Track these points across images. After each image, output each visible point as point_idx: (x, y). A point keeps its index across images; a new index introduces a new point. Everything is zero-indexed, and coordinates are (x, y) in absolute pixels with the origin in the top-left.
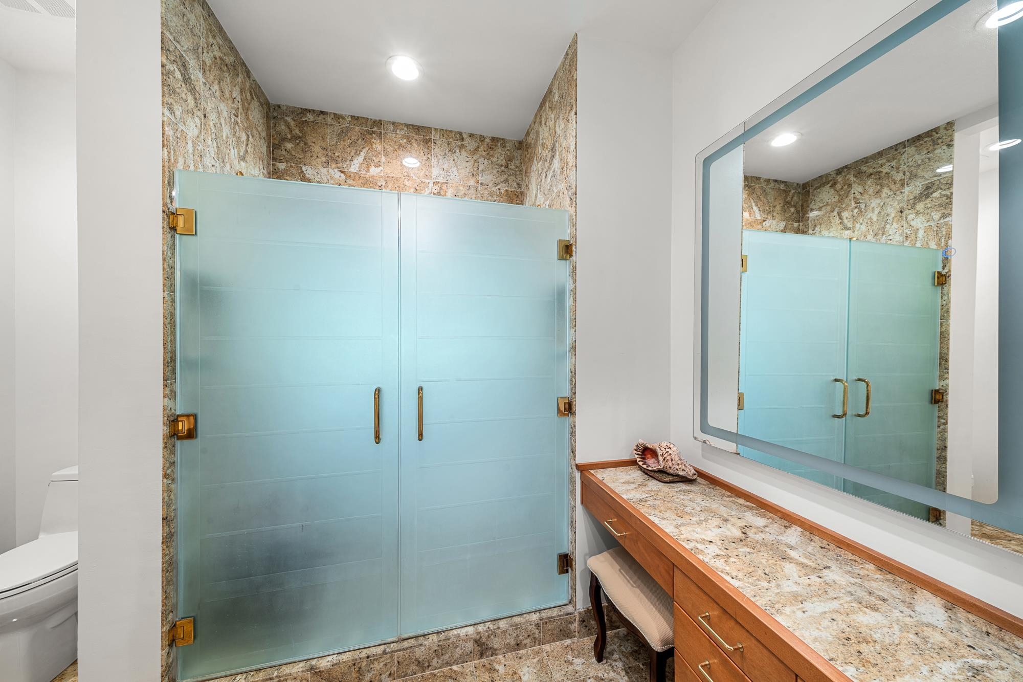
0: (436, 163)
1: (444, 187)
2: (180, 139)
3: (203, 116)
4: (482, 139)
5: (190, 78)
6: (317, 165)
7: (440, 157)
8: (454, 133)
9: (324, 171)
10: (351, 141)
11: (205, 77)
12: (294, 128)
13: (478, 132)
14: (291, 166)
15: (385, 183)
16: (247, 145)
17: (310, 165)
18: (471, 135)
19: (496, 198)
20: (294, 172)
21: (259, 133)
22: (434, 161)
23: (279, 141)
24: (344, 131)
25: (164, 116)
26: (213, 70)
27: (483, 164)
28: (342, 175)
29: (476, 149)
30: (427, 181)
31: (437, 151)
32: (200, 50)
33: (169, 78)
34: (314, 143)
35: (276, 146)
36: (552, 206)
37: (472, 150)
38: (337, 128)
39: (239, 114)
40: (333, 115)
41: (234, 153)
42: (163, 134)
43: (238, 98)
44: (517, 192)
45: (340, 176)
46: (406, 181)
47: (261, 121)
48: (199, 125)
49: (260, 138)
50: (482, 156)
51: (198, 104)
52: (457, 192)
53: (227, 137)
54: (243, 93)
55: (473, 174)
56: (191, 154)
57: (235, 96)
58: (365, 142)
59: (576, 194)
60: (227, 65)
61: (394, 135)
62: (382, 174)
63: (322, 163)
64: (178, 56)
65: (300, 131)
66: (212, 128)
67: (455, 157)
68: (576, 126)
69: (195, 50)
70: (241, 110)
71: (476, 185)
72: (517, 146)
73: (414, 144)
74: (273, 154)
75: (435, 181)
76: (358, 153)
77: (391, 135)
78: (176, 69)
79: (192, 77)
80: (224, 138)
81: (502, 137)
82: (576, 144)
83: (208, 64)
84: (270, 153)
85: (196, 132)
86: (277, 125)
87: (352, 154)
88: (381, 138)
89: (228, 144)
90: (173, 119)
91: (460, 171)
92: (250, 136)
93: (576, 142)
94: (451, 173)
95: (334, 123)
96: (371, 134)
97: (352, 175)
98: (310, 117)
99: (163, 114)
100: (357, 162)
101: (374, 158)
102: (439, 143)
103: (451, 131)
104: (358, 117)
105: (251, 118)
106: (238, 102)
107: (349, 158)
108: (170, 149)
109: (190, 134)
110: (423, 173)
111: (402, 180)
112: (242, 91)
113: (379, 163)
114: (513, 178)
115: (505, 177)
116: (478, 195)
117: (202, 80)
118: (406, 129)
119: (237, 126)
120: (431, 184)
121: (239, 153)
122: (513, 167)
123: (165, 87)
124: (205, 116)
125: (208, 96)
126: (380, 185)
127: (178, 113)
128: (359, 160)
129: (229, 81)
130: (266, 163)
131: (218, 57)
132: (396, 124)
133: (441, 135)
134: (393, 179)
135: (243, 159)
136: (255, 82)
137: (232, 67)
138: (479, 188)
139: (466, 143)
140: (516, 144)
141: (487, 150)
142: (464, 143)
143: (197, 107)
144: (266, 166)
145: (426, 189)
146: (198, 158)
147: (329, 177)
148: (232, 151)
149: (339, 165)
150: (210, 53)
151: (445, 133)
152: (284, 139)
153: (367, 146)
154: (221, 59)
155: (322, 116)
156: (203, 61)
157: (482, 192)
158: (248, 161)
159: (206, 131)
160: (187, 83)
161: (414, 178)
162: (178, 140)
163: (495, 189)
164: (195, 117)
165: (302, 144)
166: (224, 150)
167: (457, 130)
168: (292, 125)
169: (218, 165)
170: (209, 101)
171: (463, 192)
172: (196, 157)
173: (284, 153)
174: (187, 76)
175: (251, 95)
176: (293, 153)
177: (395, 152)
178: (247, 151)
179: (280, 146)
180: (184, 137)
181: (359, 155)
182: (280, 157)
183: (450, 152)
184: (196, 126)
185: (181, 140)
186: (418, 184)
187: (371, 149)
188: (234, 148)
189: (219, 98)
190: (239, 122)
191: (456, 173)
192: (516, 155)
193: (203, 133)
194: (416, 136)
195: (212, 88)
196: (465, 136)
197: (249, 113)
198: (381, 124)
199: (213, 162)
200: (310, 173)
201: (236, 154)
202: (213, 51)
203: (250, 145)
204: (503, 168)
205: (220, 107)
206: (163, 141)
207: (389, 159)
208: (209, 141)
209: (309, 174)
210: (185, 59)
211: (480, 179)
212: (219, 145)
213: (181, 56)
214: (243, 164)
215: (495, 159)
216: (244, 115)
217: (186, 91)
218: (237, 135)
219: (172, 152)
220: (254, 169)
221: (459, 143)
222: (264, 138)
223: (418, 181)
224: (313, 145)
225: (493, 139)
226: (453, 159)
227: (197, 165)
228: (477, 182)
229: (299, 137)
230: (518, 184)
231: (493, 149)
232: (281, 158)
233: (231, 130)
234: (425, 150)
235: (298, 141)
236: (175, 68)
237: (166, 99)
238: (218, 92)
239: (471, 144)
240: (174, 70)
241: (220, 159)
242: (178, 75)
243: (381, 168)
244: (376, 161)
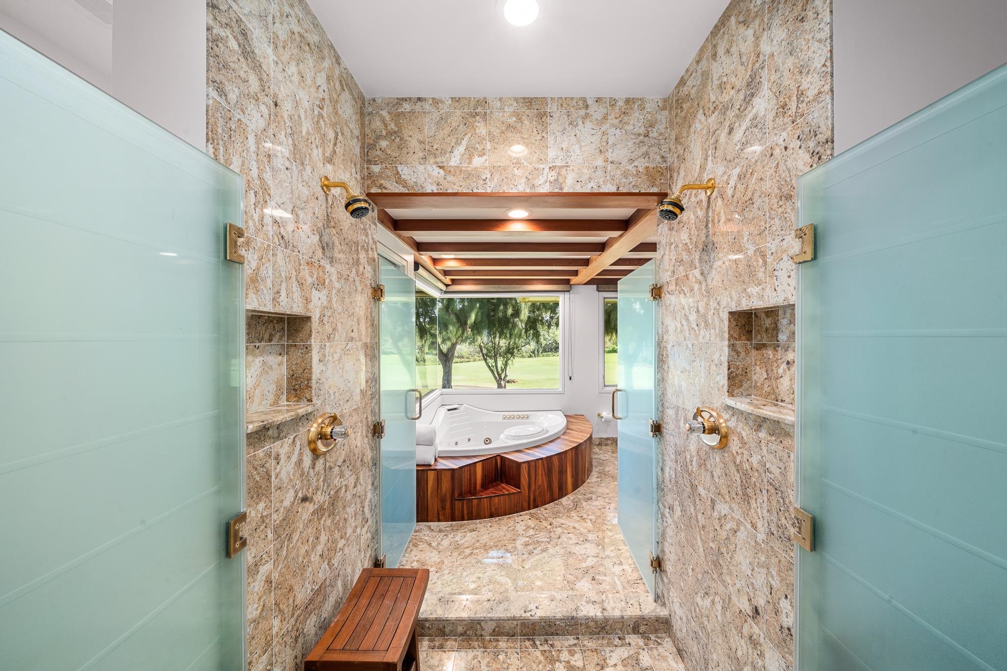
0: (552, 142)
1: (563, 171)
2: (235, 131)
3: (272, 104)
4: (613, 102)
5: (253, 52)
6: (413, 162)
7: (558, 134)
8: (575, 101)
9: (421, 168)
10: (451, 129)
11: (276, 54)
12: (389, 122)
13: (606, 94)
14: (386, 168)
15: (490, 175)
16: (335, 144)
17: (406, 164)
18: (598, 100)
19: (631, 180)
20: (389, 174)
21: (351, 131)
22: (551, 140)
23: (374, 141)
24: (443, 118)
25: (209, 99)
26: (289, 46)
27: (614, 135)
28: (441, 171)
29: (605, 118)
30: (542, 166)
31: (554, 126)
32: (270, 18)
33: (217, 46)
34: (411, 136)
35: (370, 147)
36: (748, 176)
37: (599, 119)
38: (435, 116)
39: (325, 106)
40: (432, 101)
41: (317, 154)
42: (207, 124)
43: (324, 87)
44: (661, 168)
45: (439, 173)
46: (515, 169)
47: (354, 117)
48: (266, 115)
49: (352, 137)
50: (613, 125)
51: (266, 88)
52: (580, 177)
53: (308, 133)
54: (331, 81)
55: (600, 151)
56: (254, 152)
57: (319, 84)
58: (468, 127)
59: (833, 142)
60: (309, 45)
61: (501, 114)
62: (487, 165)
63: (419, 159)
64: (234, 20)
65: (396, 125)
66: (286, 121)
67: (577, 132)
68: (832, 19)
69: (262, 17)
70: (327, 102)
71: (604, 164)
72: (660, 105)
73: (526, 122)
74: (368, 155)
75: (551, 165)
76: (459, 141)
77: (497, 114)
78: (230, 36)
79: (256, 51)
80: (304, 133)
81: (639, 97)
82: (831, 51)
83: (282, 38)
84: (365, 155)
85: (262, 124)
86: (372, 122)
87: (453, 144)
88: (486, 120)
89: (310, 141)
90: (224, 103)
91: (583, 149)
92: (340, 134)
93: (832, 46)
94: (572, 153)
95: (432, 110)
96: (474, 117)
97: (452, 169)
98: (407, 107)
99: (208, 95)
100: (458, 153)
101: (477, 146)
102: (556, 115)
103: (572, 99)
104: (459, 98)
105: (340, 112)
106: (324, 91)
107: (449, 150)
108: (218, 144)
109: (252, 126)
110: (536, 156)
111: (510, 169)
112: (329, 79)
113: (483, 151)
114: (655, 149)
115: (645, 149)
116: (608, 178)
117: (272, 57)
118: (515, 104)
119: (321, 120)
120: (547, 169)
121: (324, 154)
122: (655, 135)
123: (211, 58)
124: (276, 105)
125: (280, 78)
126: (484, 178)
127: (233, 96)
128: (460, 151)
129: (311, 65)
130: (359, 166)
131: (296, 32)
132: (504, 99)
133: (560, 105)
134: (500, 168)
135: (330, 161)
136: (346, 71)
137: (316, 49)
138: (609, 168)
139: (591, 111)
140: (659, 104)
141: (620, 116)
142: (588, 111)
143: (264, 91)
144: (358, 170)
145: (540, 177)
146: (265, 158)
147: (426, 175)
148: (315, 151)
149: (438, 160)
150: (285, 25)
151: (564, 102)
152: (379, 137)
153: (470, 133)
154: (301, 36)
155: (419, 103)
156: (274, 33)
157: (612, 174)
158: (336, 163)
159: (277, 124)
160: (248, 58)
161: (525, 164)
162: (232, 132)
163: (630, 167)
164: (261, 103)
165: (398, 140)
166: (304, 149)
167: (579, 97)
168: (387, 119)
169: (294, 167)
170: (282, 86)
171: (588, 176)
172: (261, 157)
173: (379, 153)
174: (249, 49)
175: (341, 84)
176: (389, 152)
177: (503, 135)
178: (335, 152)
179: (375, 145)
180: (242, 130)
181: (459, 144)
182: (374, 158)
183: (571, 126)
184: (262, 116)
185: (238, 133)
186: (530, 171)
187: (474, 135)
188: (317, 147)
189: (297, 83)
190: (326, 116)
191: (578, 152)
192: (659, 117)
193: (272, 126)
194: (528, 112)
195: (286, 69)
196: (589, 102)
197: (339, 106)
198: (486, 102)
199: (287, 164)
200: (406, 173)
201: (320, 155)
202: (289, 24)
203: (339, 145)
204: (642, 137)
205: (299, 95)
206: (207, 134)
207: (495, 145)
208: (282, 137)
209: (404, 174)
210: (245, 26)
211: (610, 156)
212: (296, 142)
213: (239, 21)
214: (329, 167)
215: (629, 127)
216: (331, 107)
217: (246, 68)
218: (322, 132)
219: (221, 148)
220: (344, 173)
221: (582, 112)
222: (357, 138)
223: (530, 167)
224: (410, 139)
225: (628, 101)
226: (574, 134)
227: (262, 167)
228: (606, 161)
229: (395, 132)
230: (663, 157)
231: (627, 113)
232: (376, 159)
233: (313, 125)
234: (539, 127)
235: (393, 138)
236: (229, 34)
237: (211, 75)
238: (296, 75)
239: (597, 112)
240: (227, 37)
241: (298, 161)
242: (233, 44)
243: (485, 157)
244: (480, 149)
